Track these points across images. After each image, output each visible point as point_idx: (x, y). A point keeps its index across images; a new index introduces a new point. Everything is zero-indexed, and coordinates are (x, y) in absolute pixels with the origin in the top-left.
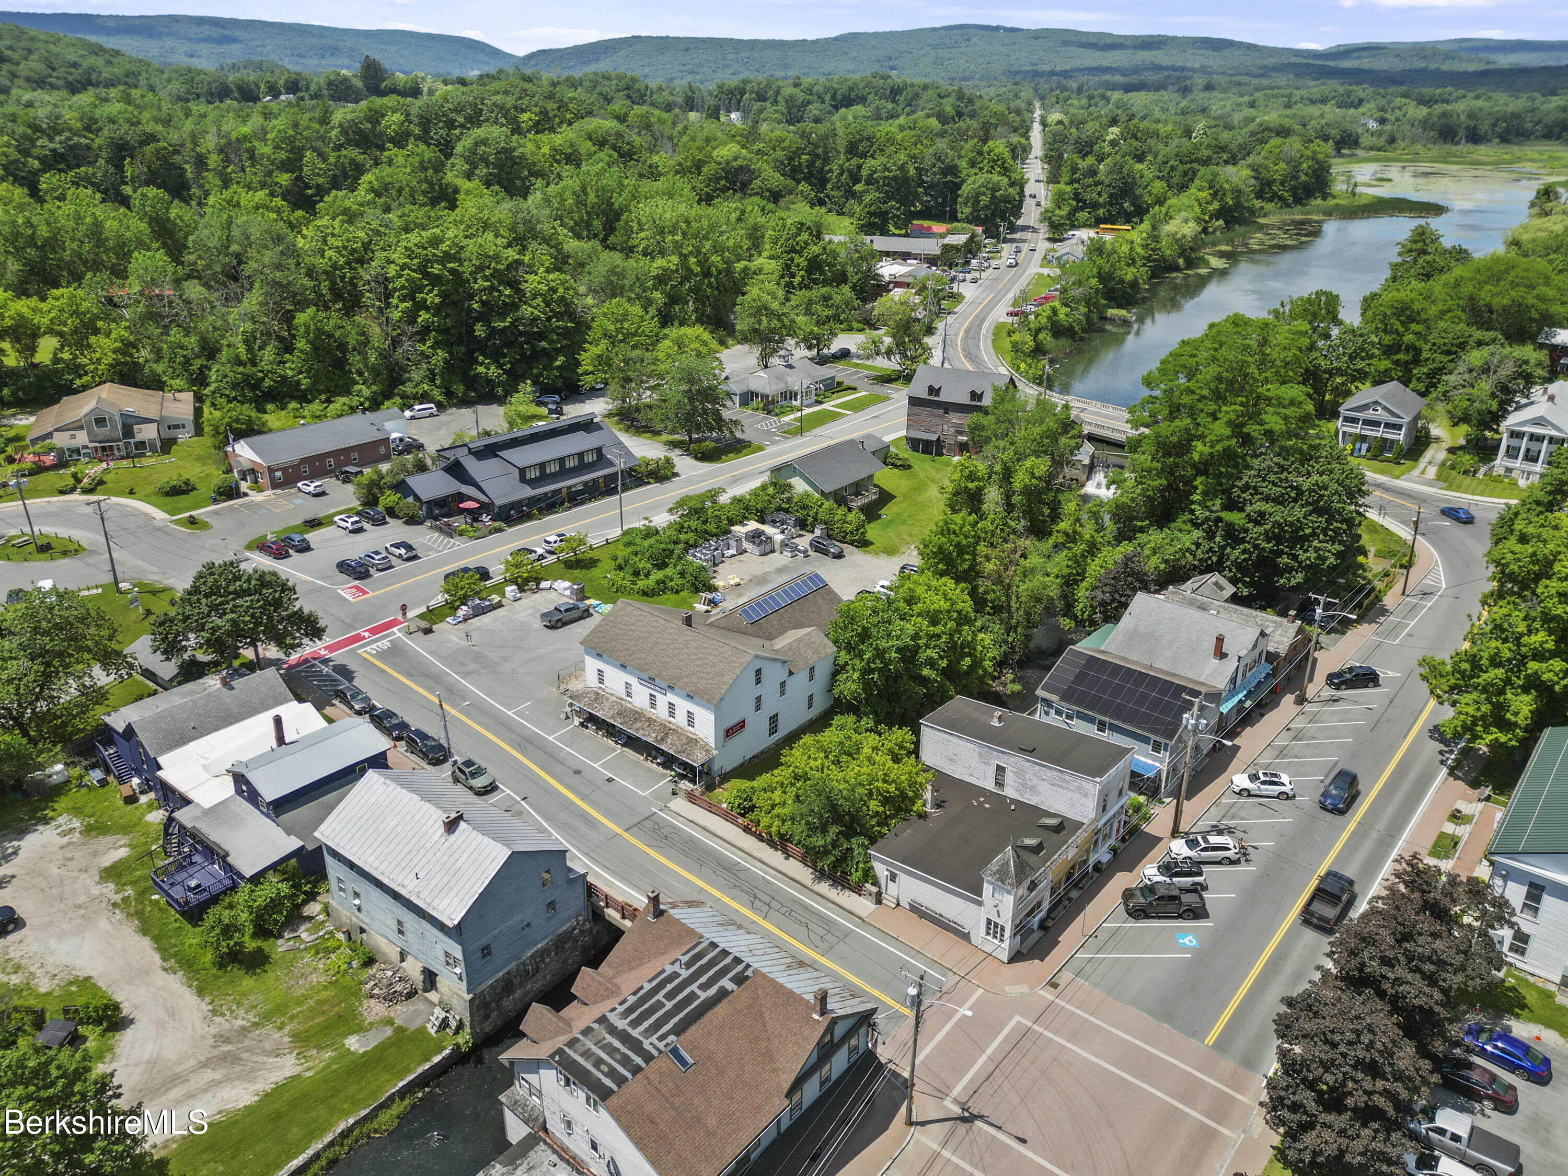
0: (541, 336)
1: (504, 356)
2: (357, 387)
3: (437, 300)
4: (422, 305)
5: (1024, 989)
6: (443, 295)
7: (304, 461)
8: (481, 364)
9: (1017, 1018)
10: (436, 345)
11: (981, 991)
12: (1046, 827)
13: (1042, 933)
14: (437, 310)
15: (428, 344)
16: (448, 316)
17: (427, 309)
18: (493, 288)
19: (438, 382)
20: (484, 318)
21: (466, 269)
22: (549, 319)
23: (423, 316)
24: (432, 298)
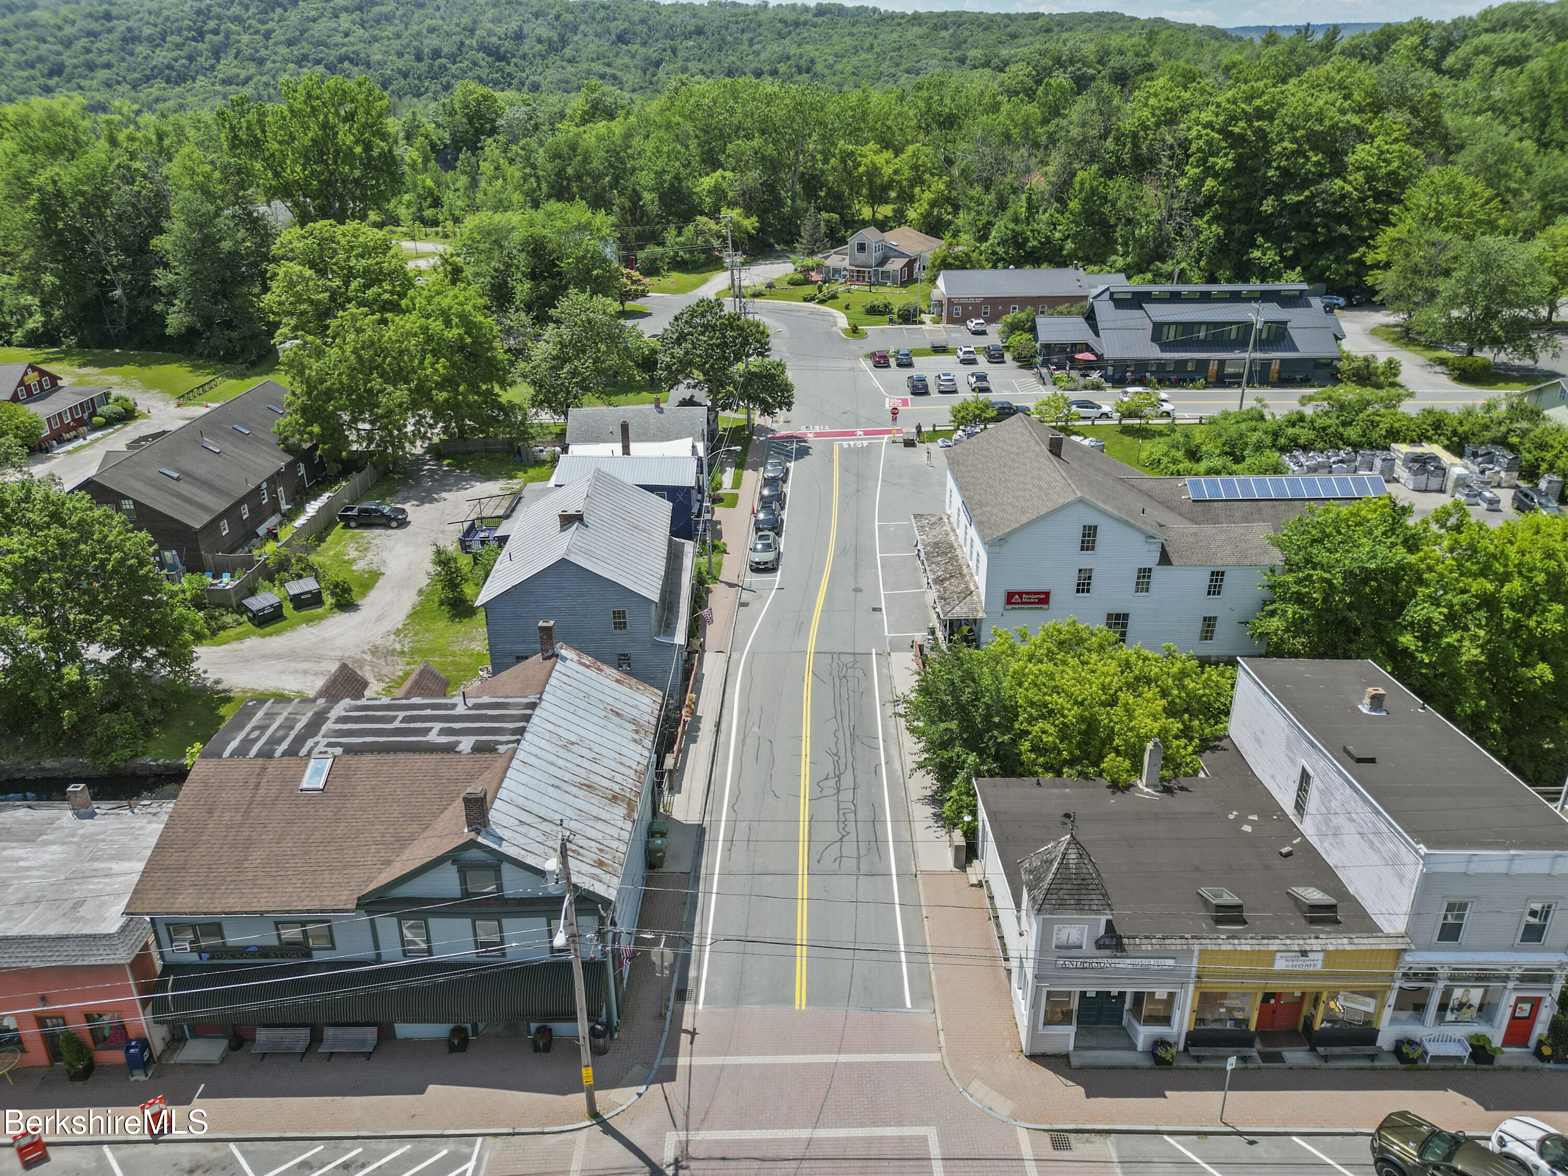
0: (1345, 218)
1: (1290, 240)
2: (1114, 258)
3: (1229, 165)
4: (1210, 171)
5: (1003, 1108)
6: (1240, 162)
7: (986, 299)
8: (1258, 247)
9: (931, 1133)
10: (1216, 219)
11: (935, 1057)
12: (1296, 900)
13: (1147, 1062)
14: (1226, 177)
15: (1206, 218)
16: (1237, 186)
17: (1216, 176)
18: (1299, 153)
19: (1202, 263)
20: (1278, 190)
21: (1273, 129)
22: (1362, 200)
23: (1210, 183)
24: (1223, 162)
